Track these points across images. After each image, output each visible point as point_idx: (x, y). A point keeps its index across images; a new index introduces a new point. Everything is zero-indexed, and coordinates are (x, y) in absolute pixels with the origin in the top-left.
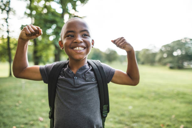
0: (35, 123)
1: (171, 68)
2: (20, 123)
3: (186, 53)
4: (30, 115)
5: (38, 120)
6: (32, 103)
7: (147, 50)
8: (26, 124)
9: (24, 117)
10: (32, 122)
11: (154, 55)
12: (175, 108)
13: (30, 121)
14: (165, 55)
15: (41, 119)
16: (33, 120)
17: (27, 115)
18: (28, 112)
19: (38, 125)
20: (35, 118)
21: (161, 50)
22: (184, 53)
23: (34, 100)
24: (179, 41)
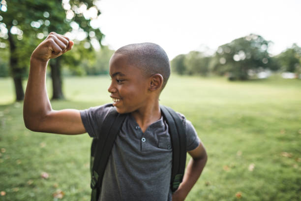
0: (37, 182)
1: (232, 79)
2: (11, 186)
3: (252, 57)
4: (25, 170)
5: (41, 177)
6: (25, 150)
7: (197, 53)
8: (22, 186)
9: (16, 175)
10: (30, 182)
11: (207, 60)
12: (241, 141)
13: (27, 180)
14: (223, 61)
15: (45, 175)
16: (32, 179)
17: (19, 171)
18: (21, 166)
19: (42, 185)
20: (34, 174)
21: (217, 53)
22: (249, 57)
23: (27, 145)
24: (242, 38)
